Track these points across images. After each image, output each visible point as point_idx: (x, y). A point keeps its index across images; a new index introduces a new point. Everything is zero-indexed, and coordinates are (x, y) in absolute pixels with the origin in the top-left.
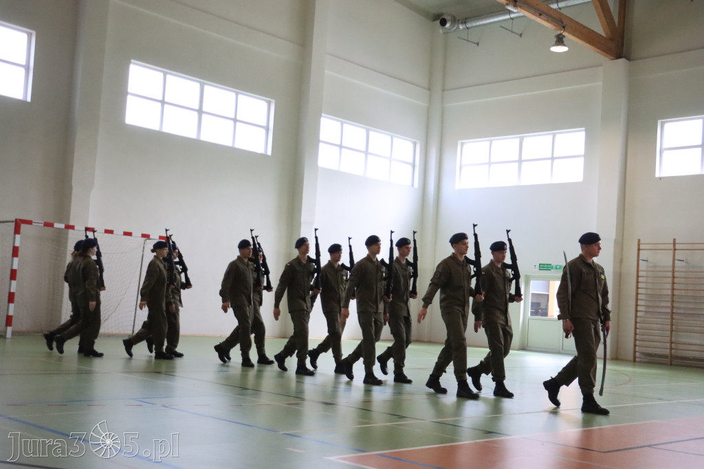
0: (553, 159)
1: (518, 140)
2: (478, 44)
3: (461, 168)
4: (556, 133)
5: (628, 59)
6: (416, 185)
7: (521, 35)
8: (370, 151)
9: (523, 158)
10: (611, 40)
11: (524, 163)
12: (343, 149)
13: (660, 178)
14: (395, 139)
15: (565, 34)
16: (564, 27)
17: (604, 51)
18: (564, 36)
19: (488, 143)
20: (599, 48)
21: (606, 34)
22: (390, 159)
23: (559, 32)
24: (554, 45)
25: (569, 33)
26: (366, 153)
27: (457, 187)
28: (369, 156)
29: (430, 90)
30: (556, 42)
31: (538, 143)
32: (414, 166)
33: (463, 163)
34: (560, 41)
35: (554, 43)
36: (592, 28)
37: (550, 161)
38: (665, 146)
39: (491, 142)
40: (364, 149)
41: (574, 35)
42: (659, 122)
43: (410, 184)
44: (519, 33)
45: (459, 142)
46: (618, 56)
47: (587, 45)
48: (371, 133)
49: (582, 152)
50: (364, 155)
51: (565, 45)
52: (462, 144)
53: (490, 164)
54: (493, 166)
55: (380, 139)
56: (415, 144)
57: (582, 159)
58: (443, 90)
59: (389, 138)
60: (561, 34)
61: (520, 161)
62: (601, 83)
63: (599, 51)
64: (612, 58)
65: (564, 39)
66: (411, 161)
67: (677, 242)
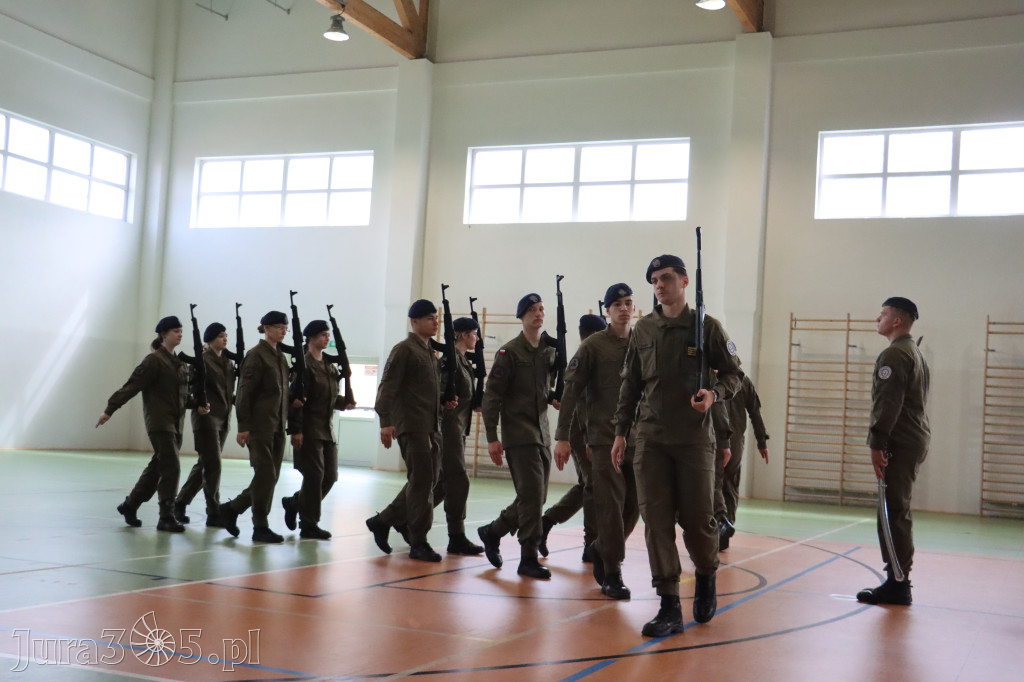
0: (329, 191)
1: (282, 162)
2: (226, 17)
3: (199, 197)
4: (335, 156)
5: (433, 60)
6: (131, 218)
7: (288, 11)
8: (56, 163)
9: (289, 188)
10: (410, 31)
11: (289, 196)
12: (9, 158)
13: (470, 226)
14: (96, 148)
15: (344, 15)
16: (343, 6)
17: (399, 45)
18: (343, 19)
19: (240, 163)
20: (392, 42)
21: (403, 22)
22: (90, 178)
23: (336, 12)
24: (329, 31)
25: (351, 14)
26: (50, 165)
27: (193, 225)
28: (54, 172)
29: (153, 78)
30: (333, 26)
31: (309, 167)
32: (127, 190)
33: (202, 191)
34: (337, 24)
35: (330, 27)
36: (383, 12)
37: (326, 194)
38: (475, 183)
39: (243, 162)
40: (46, 160)
41: (357, 19)
42: (470, 149)
43: (121, 217)
44: (286, 8)
45: (198, 159)
46: (419, 55)
47: (377, 35)
48: (58, 136)
49: (370, 185)
50: (45, 169)
51: (345, 32)
52: (202, 163)
53: (241, 193)
54: (245, 197)
55: (72, 148)
56: (129, 158)
57: (369, 194)
58: (174, 81)
59: (89, 145)
60: (339, 15)
61: (284, 192)
62: (395, 90)
63: (391, 44)
64: (411, 56)
65: (344, 23)
66: (124, 183)
67: (488, 312)
